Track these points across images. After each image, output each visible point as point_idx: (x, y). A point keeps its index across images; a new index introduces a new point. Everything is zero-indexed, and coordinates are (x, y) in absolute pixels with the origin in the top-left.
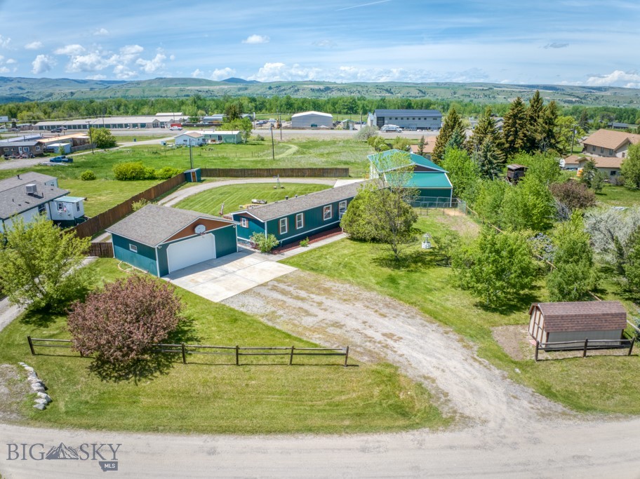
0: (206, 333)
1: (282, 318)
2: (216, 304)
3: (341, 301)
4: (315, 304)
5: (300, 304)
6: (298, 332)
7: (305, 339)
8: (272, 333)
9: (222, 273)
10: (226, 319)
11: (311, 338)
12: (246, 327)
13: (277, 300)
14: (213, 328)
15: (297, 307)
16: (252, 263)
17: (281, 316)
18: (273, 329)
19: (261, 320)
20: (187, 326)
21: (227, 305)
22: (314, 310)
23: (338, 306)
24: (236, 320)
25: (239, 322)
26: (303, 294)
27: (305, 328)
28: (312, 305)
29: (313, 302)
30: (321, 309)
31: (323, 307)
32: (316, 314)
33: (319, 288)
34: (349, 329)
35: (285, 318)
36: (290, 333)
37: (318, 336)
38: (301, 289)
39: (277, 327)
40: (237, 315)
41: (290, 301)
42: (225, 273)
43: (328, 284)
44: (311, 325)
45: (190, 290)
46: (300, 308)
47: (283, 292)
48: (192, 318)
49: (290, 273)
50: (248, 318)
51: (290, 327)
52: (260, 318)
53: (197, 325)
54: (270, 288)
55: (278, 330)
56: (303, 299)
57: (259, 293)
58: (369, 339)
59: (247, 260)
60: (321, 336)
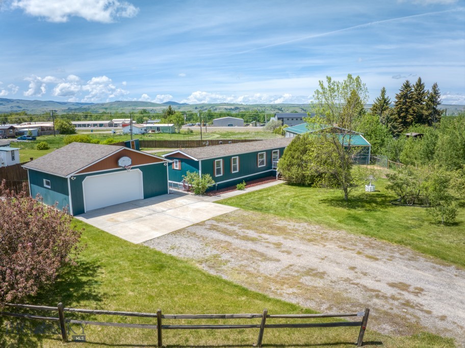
0: (114, 286)
1: (229, 264)
2: (137, 245)
3: (305, 242)
4: (272, 246)
5: (250, 245)
6: (258, 285)
7: (271, 296)
8: (218, 286)
9: (149, 213)
10: (148, 265)
11: (281, 295)
12: (177, 278)
13: (219, 242)
14: (126, 279)
15: (248, 249)
16: (184, 204)
17: (227, 261)
18: (218, 280)
19: (200, 267)
20: (88, 275)
21: (151, 247)
22: (272, 253)
23: (302, 247)
24: (162, 267)
25: (167, 270)
26: (252, 234)
27: (266, 278)
28: (267, 247)
29: (268, 242)
30: (283, 252)
31: (283, 249)
32: (278, 258)
33: (271, 227)
34: (334, 279)
35: (234, 264)
36: (245, 286)
37: (291, 291)
38: (248, 228)
39: (224, 277)
40: (163, 259)
41: (236, 242)
42: (152, 212)
43: (281, 223)
44: (275, 273)
45: (106, 230)
46: (252, 250)
47: (226, 232)
48: (99, 263)
49: (231, 212)
50: (180, 265)
51: (243, 277)
52: (197, 265)
53: (103, 275)
54: (208, 227)
55: (226, 282)
56: (253, 240)
57: (194, 234)
58: (374, 294)
59: (179, 201)
60: (295, 290)
